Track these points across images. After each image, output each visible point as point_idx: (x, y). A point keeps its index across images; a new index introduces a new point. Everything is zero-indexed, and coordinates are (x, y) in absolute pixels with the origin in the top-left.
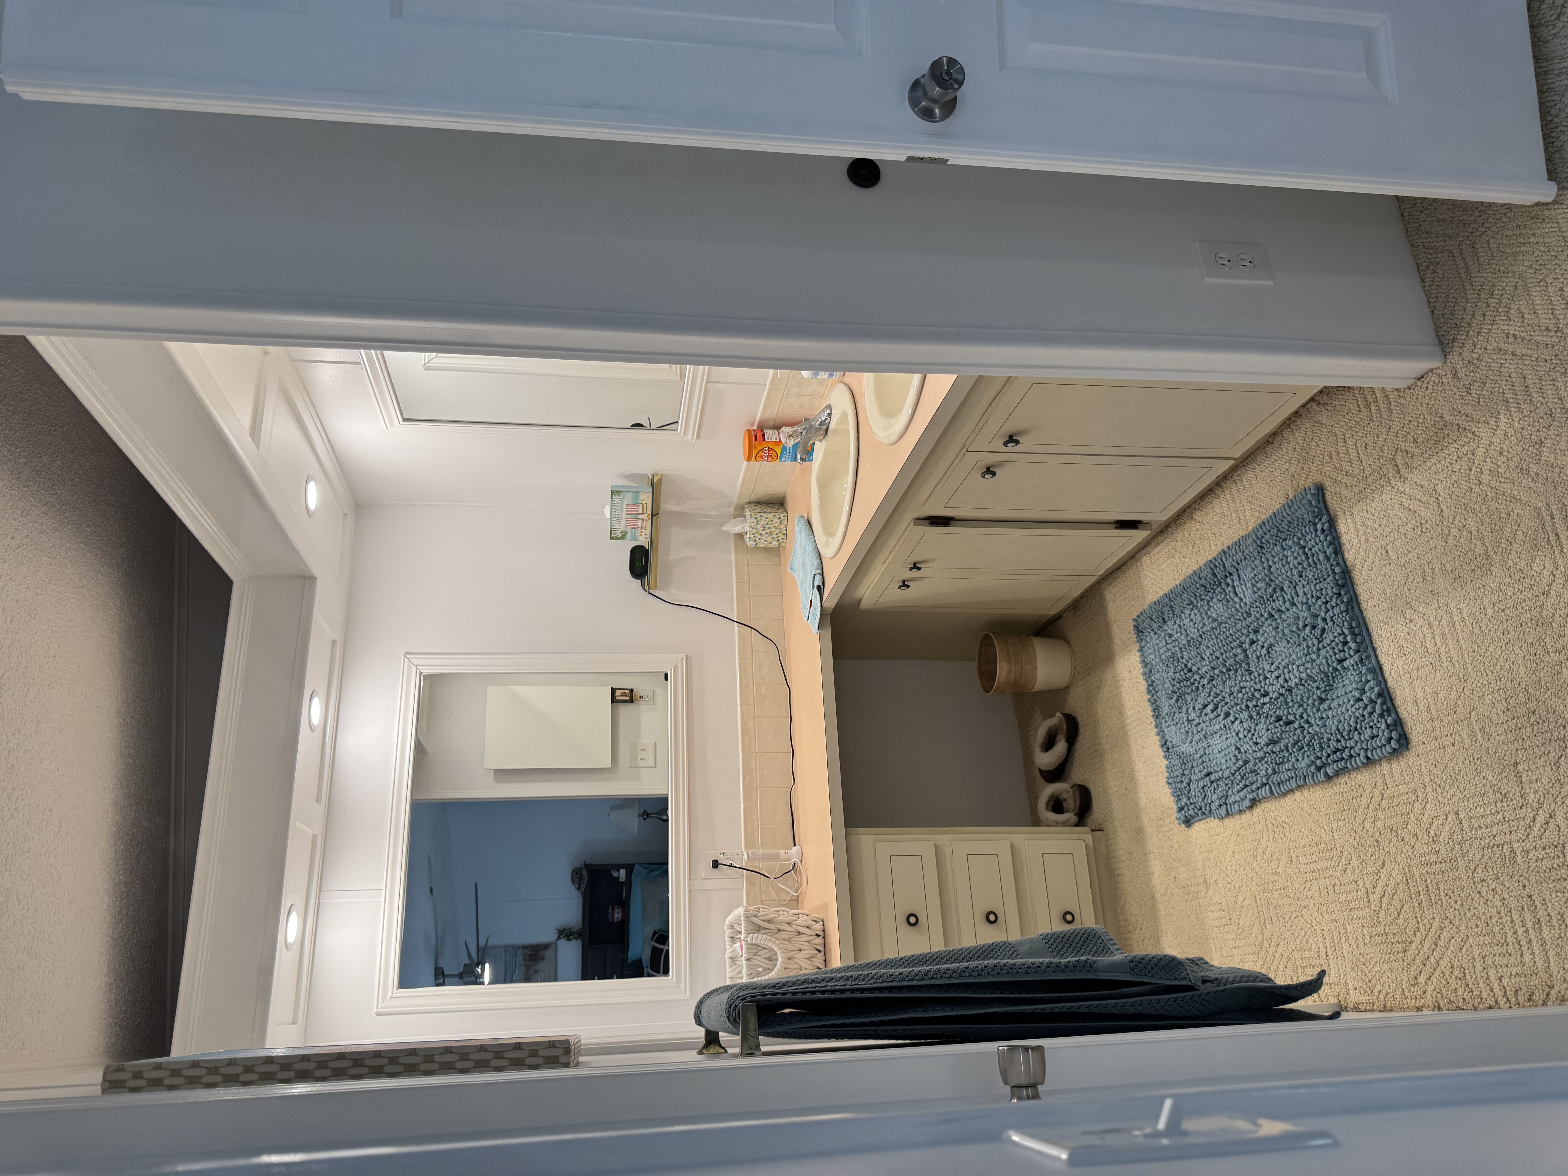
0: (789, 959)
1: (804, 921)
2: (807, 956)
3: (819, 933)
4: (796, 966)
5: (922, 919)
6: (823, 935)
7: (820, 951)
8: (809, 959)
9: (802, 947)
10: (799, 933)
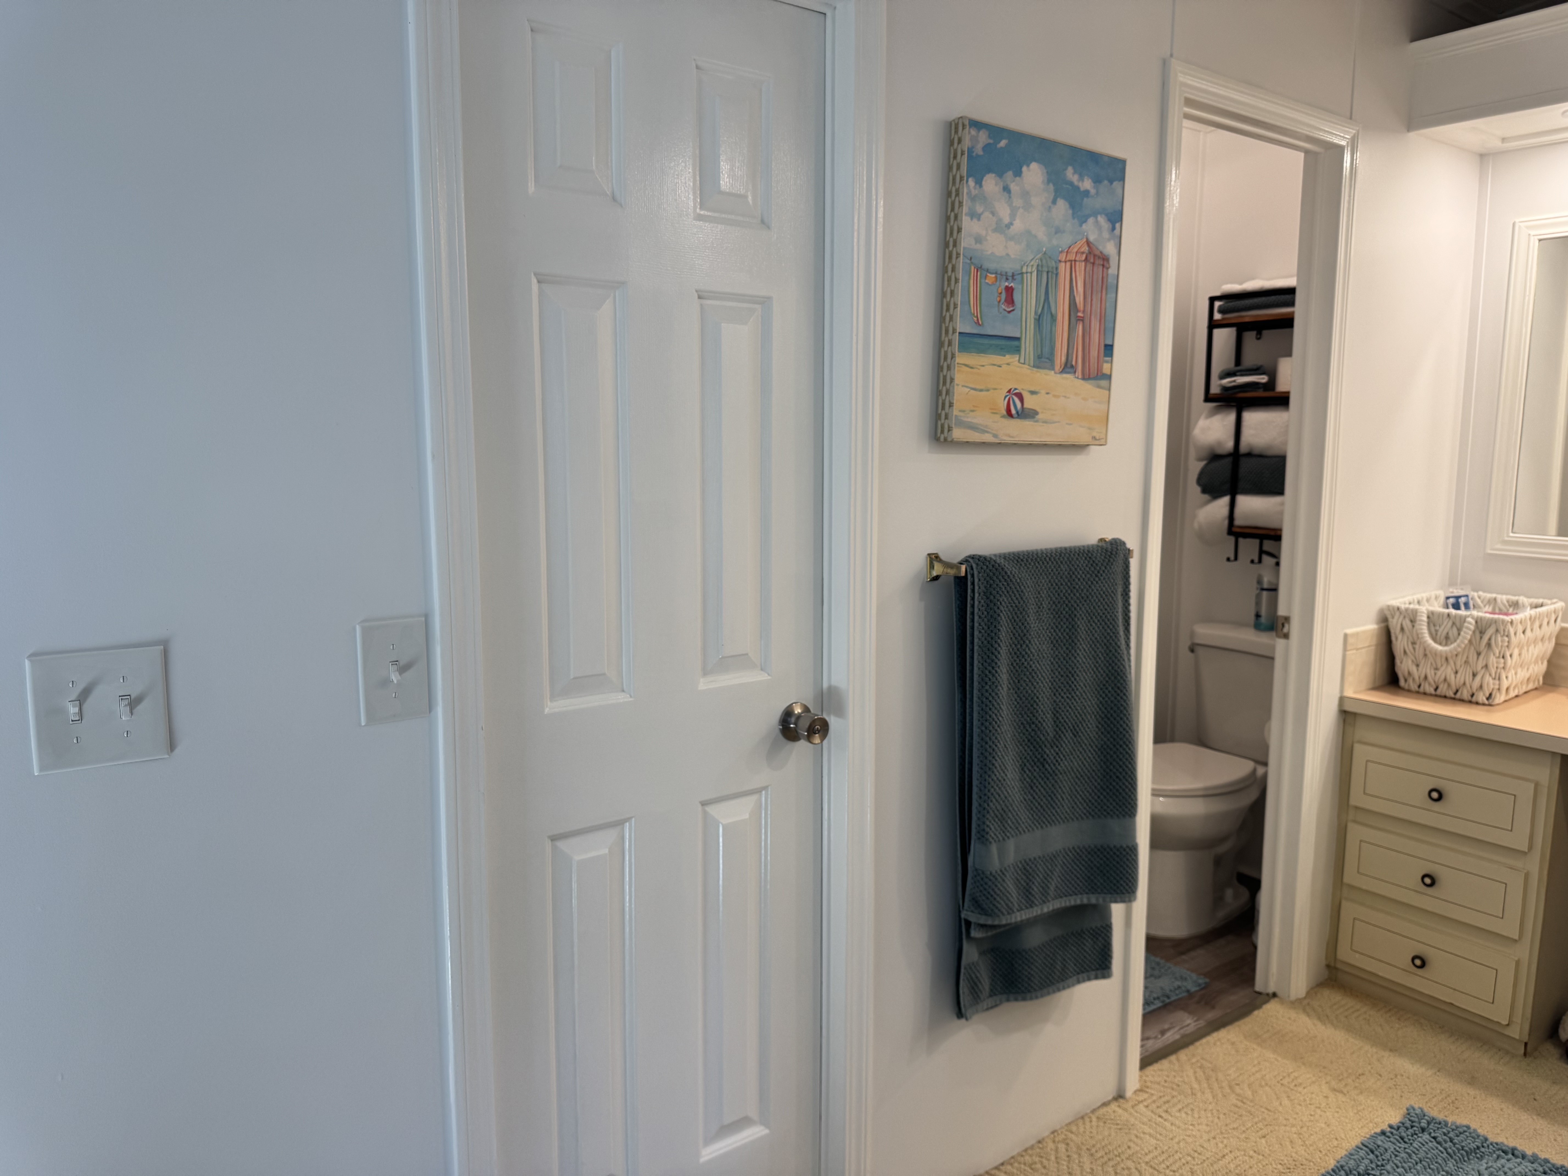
0: (1447, 659)
1: (1488, 684)
2: (1448, 678)
3: (1474, 697)
4: (1439, 665)
5: (1437, 806)
6: (1471, 701)
7: (1455, 693)
8: (1445, 680)
9: (1459, 675)
10: (1474, 675)
